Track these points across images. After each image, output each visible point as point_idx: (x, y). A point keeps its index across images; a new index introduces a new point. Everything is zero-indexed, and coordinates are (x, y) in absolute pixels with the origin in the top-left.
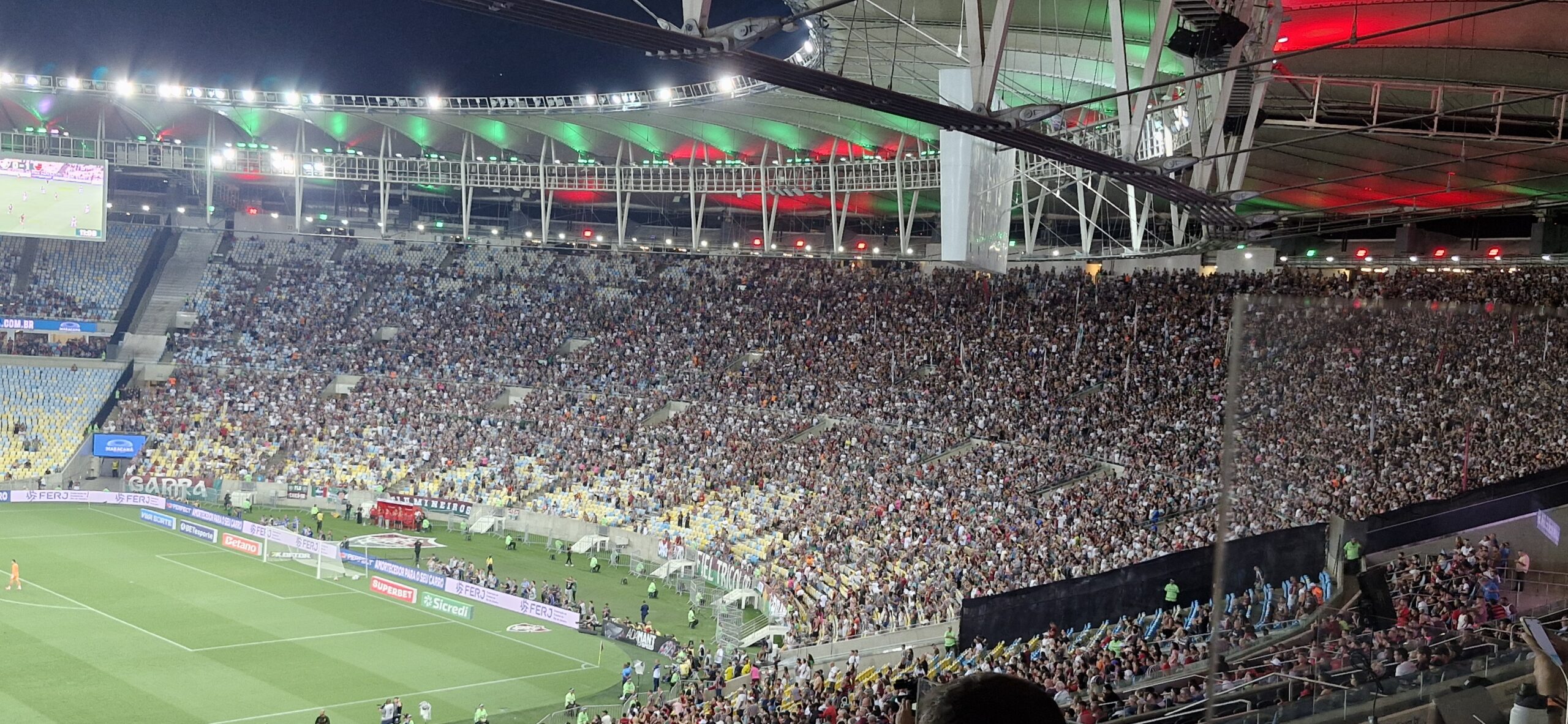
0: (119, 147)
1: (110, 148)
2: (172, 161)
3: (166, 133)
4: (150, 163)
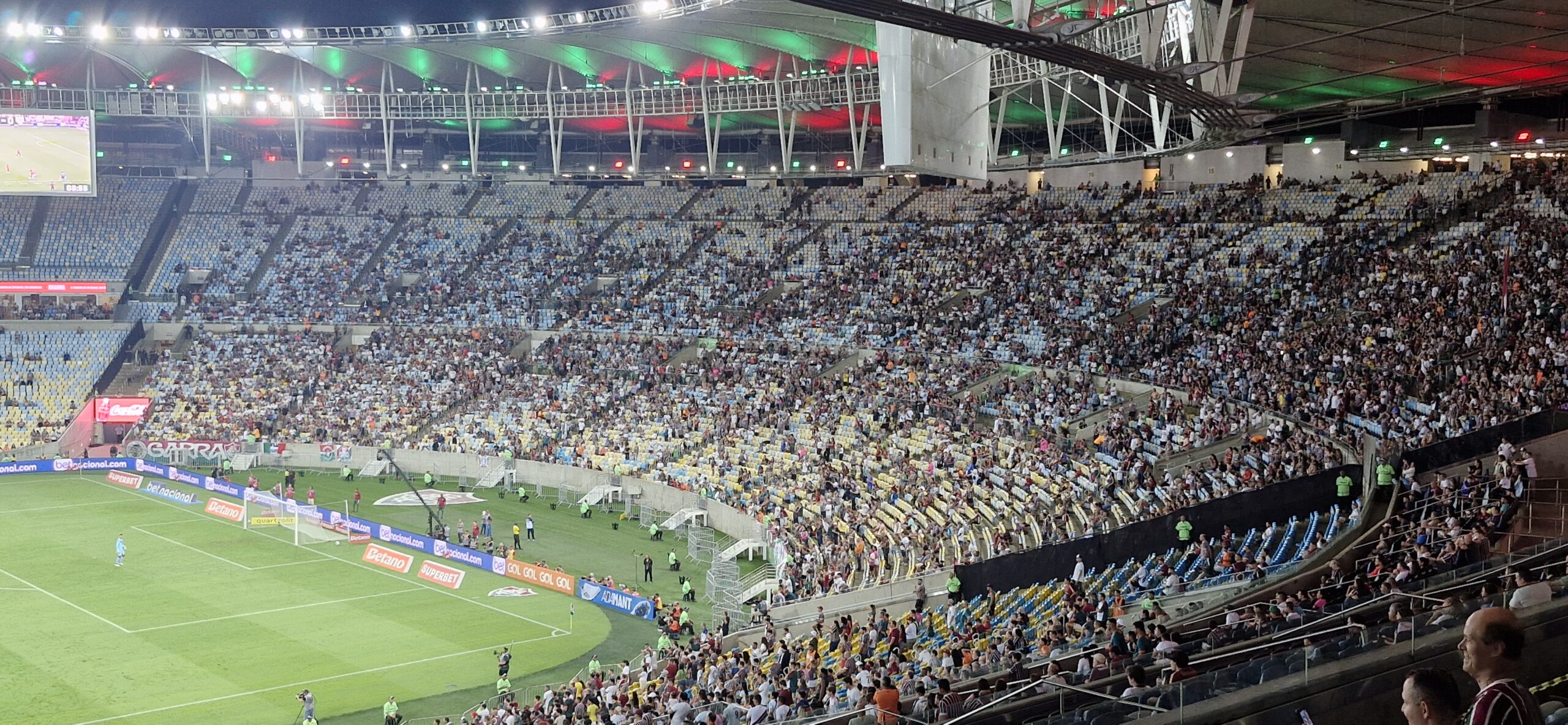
0: (111, 97)
1: (101, 98)
2: (166, 109)
3: (157, 79)
4: (143, 112)
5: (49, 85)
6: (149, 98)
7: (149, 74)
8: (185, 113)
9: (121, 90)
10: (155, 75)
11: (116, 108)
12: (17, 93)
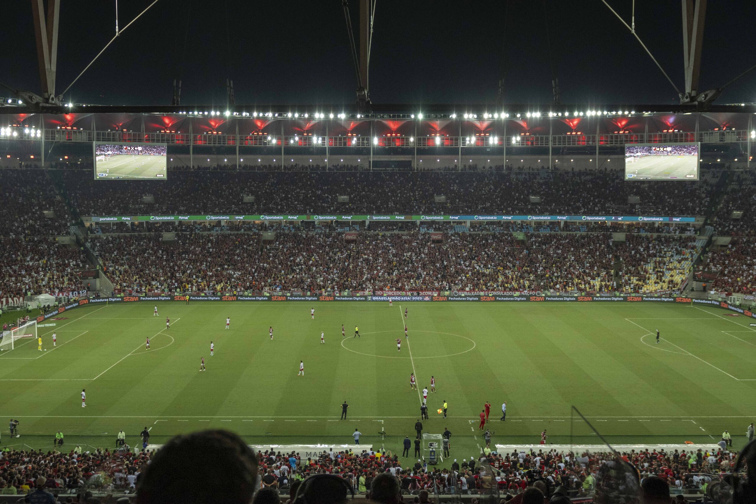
0: (705, 135)
1: (701, 135)
2: (731, 138)
3: (727, 125)
4: (720, 141)
5: (679, 131)
6: (723, 134)
7: (724, 123)
8: (739, 140)
9: (711, 132)
10: (727, 124)
11: (707, 140)
12: (665, 135)
